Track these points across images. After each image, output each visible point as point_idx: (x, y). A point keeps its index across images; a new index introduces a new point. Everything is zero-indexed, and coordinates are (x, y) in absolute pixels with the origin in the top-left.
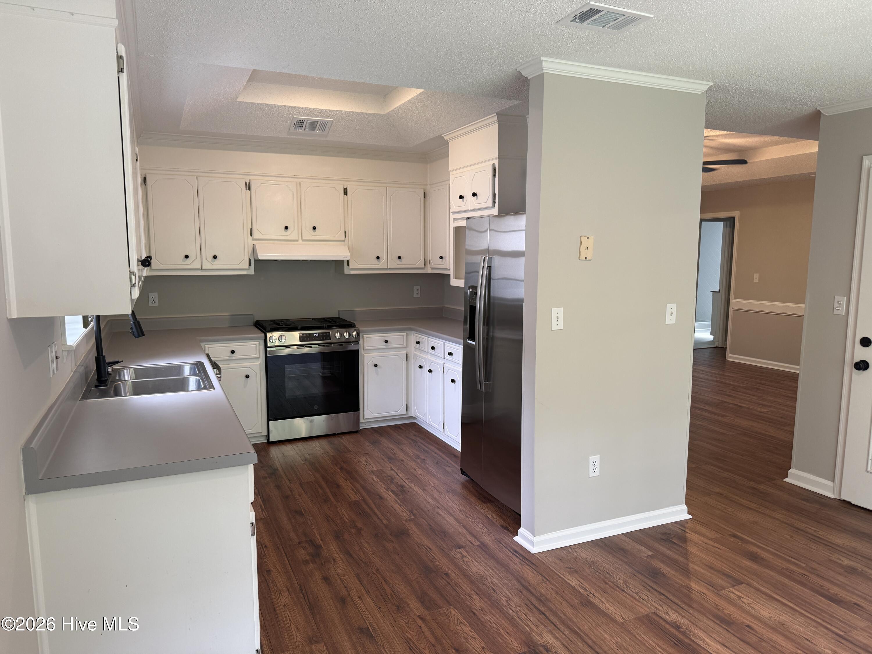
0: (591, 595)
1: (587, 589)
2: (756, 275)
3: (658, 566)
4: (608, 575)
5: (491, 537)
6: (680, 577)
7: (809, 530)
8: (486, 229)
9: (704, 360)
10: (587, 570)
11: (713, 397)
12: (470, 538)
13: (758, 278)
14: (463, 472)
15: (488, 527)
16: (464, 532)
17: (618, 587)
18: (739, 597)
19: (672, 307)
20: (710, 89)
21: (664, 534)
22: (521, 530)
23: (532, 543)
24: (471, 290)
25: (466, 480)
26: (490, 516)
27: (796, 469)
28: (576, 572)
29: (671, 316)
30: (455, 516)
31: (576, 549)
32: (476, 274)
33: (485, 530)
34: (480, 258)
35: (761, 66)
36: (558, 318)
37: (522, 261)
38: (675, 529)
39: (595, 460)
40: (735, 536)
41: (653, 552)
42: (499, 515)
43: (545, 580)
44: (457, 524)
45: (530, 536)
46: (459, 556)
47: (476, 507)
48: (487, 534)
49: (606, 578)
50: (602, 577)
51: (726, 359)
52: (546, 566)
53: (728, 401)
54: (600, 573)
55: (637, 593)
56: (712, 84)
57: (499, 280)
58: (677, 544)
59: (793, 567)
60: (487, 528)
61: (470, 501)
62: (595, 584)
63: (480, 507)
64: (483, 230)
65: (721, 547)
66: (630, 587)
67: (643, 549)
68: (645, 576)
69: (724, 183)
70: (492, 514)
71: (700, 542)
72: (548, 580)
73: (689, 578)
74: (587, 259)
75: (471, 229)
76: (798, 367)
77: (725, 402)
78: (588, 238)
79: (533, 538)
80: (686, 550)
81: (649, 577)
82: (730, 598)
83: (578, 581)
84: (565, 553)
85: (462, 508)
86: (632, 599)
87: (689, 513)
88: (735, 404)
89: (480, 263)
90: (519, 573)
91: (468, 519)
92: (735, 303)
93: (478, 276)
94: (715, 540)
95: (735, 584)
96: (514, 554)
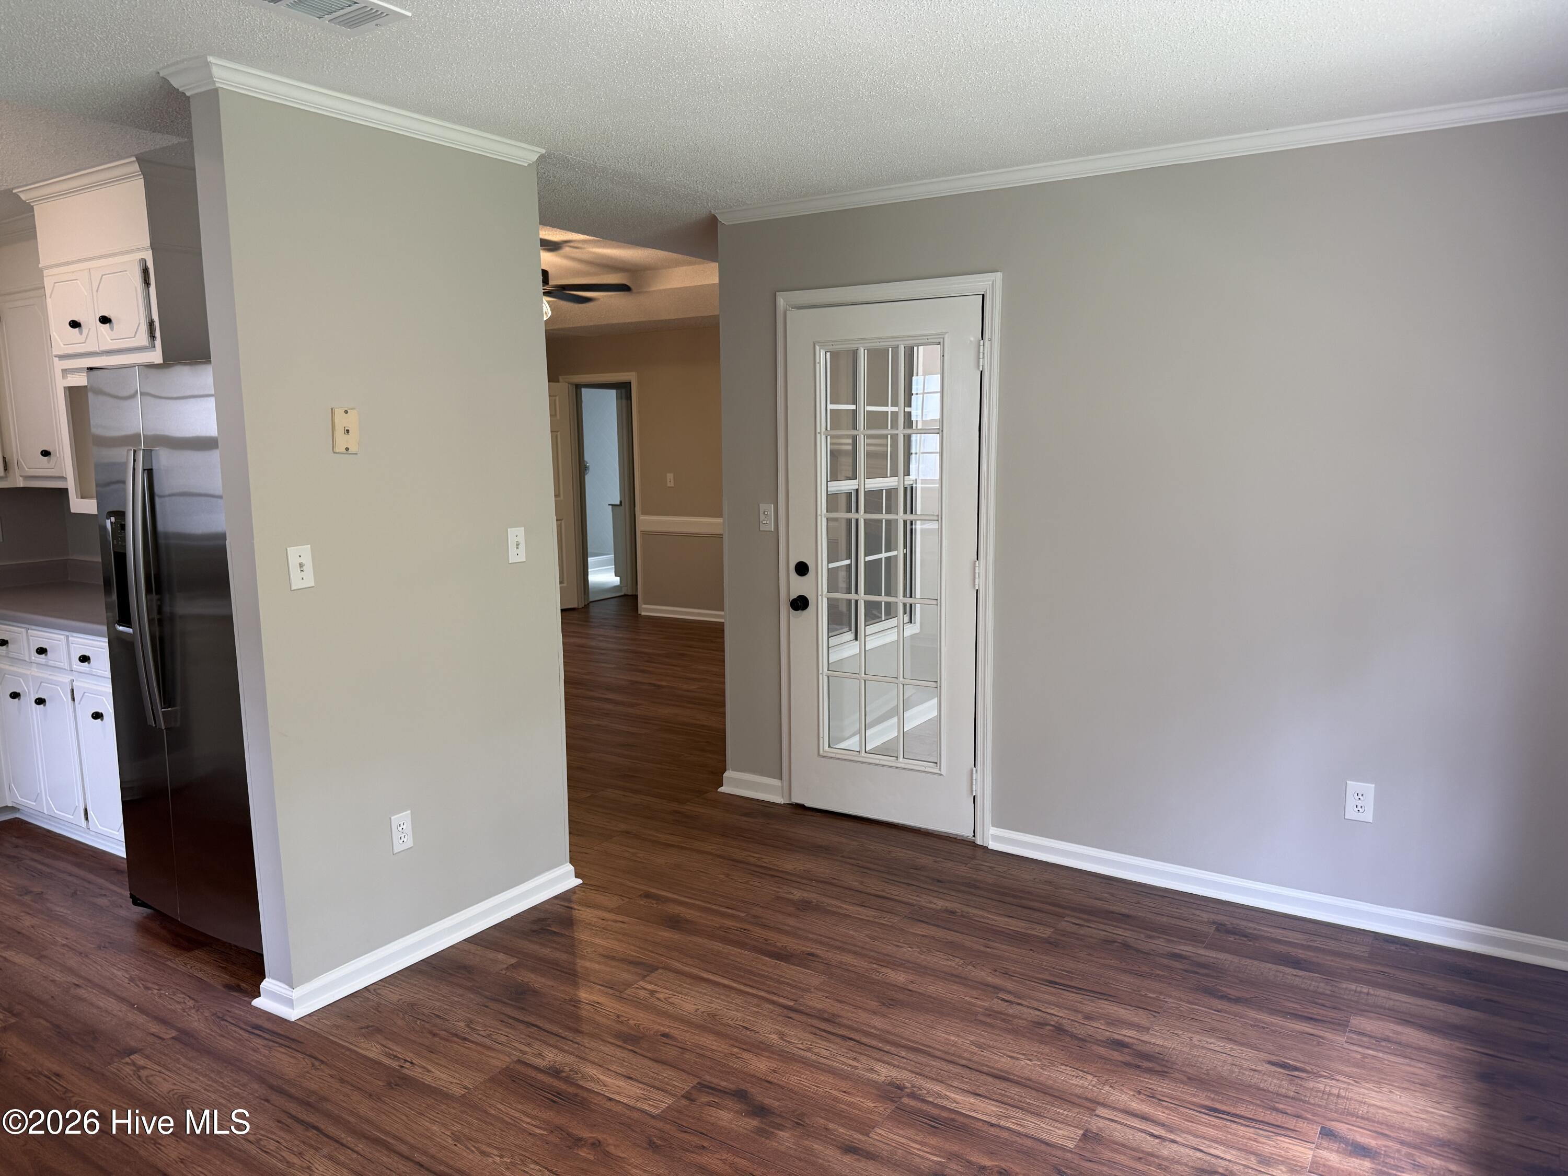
0: (407, 1065)
1: (399, 1055)
2: (670, 476)
3: (526, 980)
4: (438, 1021)
5: (202, 1013)
6: (562, 988)
7: (752, 860)
8: (132, 392)
9: (605, 619)
10: (400, 1022)
11: (618, 677)
12: (154, 1028)
13: (672, 481)
14: (136, 901)
15: (195, 997)
16: (141, 1019)
17: (456, 1035)
18: (652, 992)
19: (516, 534)
20: (542, 158)
21: (535, 922)
22: (266, 984)
23: (290, 1002)
24: (113, 519)
25: (145, 915)
26: (200, 975)
27: (734, 770)
28: (379, 1031)
29: (517, 548)
30: (119, 993)
31: (379, 989)
32: (121, 485)
33: (188, 1003)
34: (126, 453)
35: (612, 131)
36: (301, 565)
37: (214, 457)
38: (555, 909)
39: (402, 820)
40: (647, 895)
41: (517, 958)
42: (220, 967)
43: (317, 1063)
44: (124, 1008)
45: (284, 991)
46: (128, 1070)
47: (169, 963)
48: (193, 1011)
49: (435, 1025)
50: (427, 1026)
51: (639, 613)
52: (320, 1036)
53: (639, 679)
54: (423, 1021)
55: (489, 1036)
56: (543, 151)
57: (174, 498)
58: (558, 933)
59: (729, 923)
60: (193, 999)
61: (155, 954)
62: (415, 1042)
63: (180, 963)
64: (126, 394)
65: (626, 919)
66: (477, 1030)
67: (501, 956)
68: (504, 1003)
69: (608, 325)
70: (205, 968)
71: (595, 920)
72: (322, 1062)
73: (575, 984)
74: (350, 451)
75: (99, 392)
76: (722, 613)
77: (637, 682)
78: (346, 412)
79: (290, 993)
80: (573, 938)
81: (510, 1002)
82: (638, 998)
83: (383, 1046)
84: (358, 1003)
85: (137, 972)
86: (479, 1048)
87: (577, 876)
88: (650, 684)
89: (125, 464)
90: (263, 1065)
91: (150, 992)
92: (645, 522)
93: (124, 490)
94: (618, 910)
95: (645, 973)
96: (253, 1033)
